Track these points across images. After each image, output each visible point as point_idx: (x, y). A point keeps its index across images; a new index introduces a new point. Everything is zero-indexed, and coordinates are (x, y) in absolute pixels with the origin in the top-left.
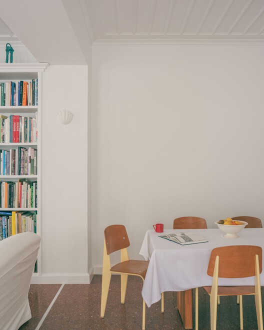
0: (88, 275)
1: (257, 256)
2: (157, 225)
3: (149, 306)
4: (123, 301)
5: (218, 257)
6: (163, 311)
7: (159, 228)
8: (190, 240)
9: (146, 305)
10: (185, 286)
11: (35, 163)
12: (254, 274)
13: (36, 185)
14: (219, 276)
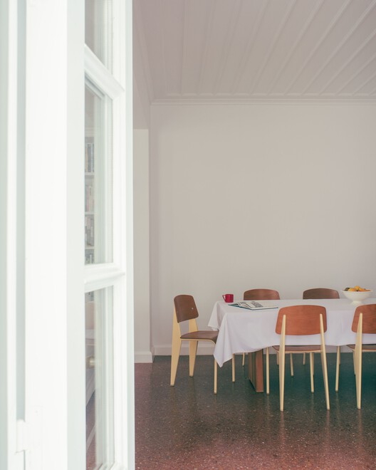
0: (150, 354)
1: (321, 315)
2: (227, 296)
3: (221, 366)
4: (191, 373)
5: (285, 316)
6: (234, 380)
7: (229, 298)
8: (260, 306)
9: (218, 365)
10: (255, 346)
11: (92, 234)
12: (319, 332)
13: (93, 256)
14: (286, 334)
